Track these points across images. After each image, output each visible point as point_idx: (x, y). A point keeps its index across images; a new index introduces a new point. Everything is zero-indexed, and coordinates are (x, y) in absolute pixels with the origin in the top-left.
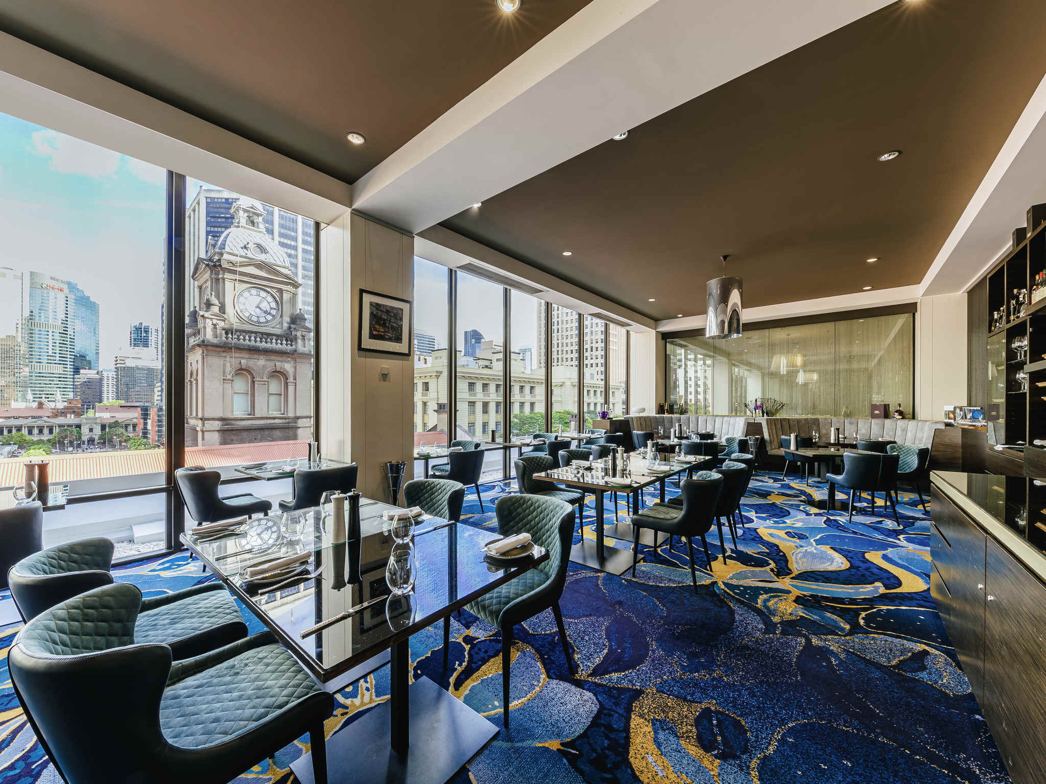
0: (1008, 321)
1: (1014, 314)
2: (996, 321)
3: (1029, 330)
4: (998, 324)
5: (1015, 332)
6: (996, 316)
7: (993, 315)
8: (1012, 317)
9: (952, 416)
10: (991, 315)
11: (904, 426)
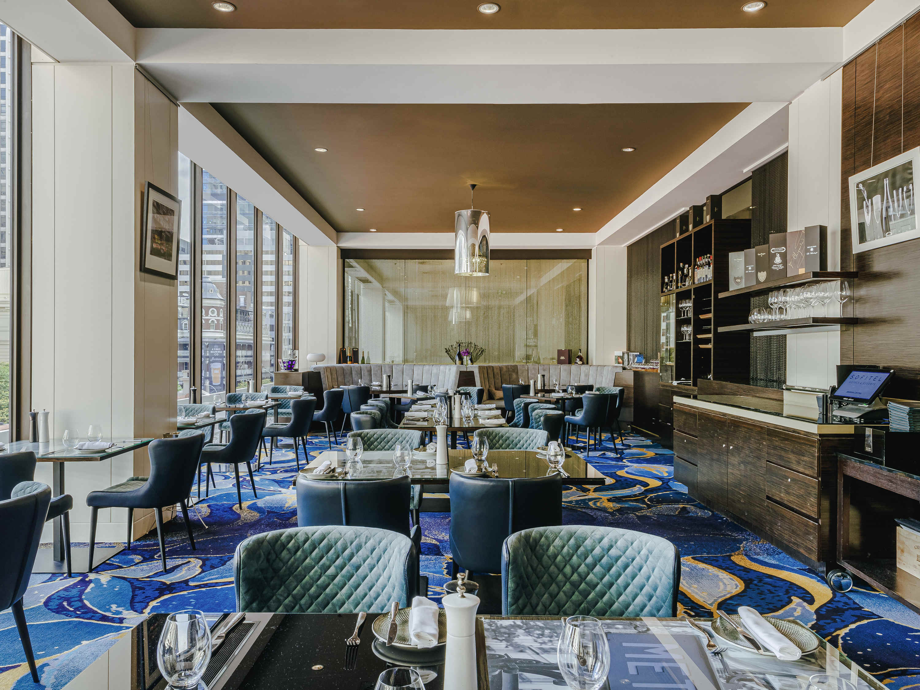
0: (677, 287)
1: (681, 282)
2: (667, 284)
3: (693, 297)
4: (669, 287)
5: (682, 296)
6: (666, 280)
7: (664, 279)
8: (680, 284)
9: (620, 360)
10: (663, 279)
11: (586, 371)
